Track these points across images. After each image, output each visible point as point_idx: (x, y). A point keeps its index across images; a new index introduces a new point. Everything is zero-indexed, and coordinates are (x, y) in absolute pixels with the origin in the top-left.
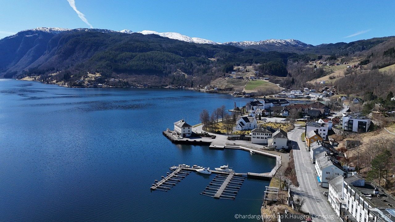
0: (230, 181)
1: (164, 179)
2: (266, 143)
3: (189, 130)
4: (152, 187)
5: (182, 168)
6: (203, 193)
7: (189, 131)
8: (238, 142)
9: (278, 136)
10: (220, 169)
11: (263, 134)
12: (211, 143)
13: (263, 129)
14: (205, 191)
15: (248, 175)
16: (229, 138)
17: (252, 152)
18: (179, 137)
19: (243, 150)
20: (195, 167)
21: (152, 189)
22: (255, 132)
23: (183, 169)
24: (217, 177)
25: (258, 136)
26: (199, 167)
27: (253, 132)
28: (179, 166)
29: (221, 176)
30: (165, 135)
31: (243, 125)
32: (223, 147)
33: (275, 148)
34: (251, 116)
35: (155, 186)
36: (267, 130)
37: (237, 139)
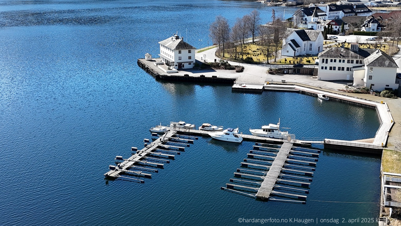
0: (288, 157)
1: (138, 153)
2: (348, 79)
3: (190, 55)
4: (109, 173)
5: (177, 129)
6: (229, 187)
7: (190, 58)
8: (290, 78)
9: (378, 63)
10: (261, 132)
11: (344, 61)
12: (235, 80)
13: (342, 50)
14: (232, 181)
15: (325, 145)
16: (271, 70)
17: (322, 97)
18: (169, 69)
19: (303, 93)
20: (206, 128)
21: (109, 178)
22: (328, 56)
23: (179, 132)
24: (257, 149)
25: (333, 64)
26: (215, 127)
27: (322, 56)
28: (172, 125)
29: (263, 145)
30: (142, 66)
31: (297, 46)
32: (261, 87)
33: (371, 87)
34: (312, 29)
35: (117, 170)
36: (353, 53)
37: (288, 73)
